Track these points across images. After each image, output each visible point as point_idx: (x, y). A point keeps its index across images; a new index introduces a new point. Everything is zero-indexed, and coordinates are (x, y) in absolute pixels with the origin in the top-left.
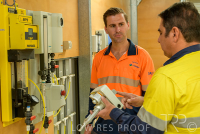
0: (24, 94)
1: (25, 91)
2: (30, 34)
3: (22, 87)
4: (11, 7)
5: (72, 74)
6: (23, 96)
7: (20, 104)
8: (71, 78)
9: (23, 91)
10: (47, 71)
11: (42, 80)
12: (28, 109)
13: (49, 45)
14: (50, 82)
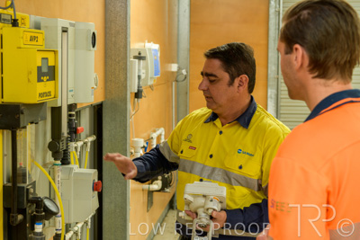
0: (31, 196)
1: (32, 190)
2: (45, 70)
3: (25, 182)
4: (5, 12)
5: (90, 136)
6: (28, 201)
7: (20, 217)
8: (89, 144)
9: (28, 190)
10: (65, 142)
11: (55, 159)
12: (38, 228)
13: (70, 87)
14: (69, 163)
